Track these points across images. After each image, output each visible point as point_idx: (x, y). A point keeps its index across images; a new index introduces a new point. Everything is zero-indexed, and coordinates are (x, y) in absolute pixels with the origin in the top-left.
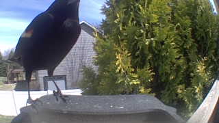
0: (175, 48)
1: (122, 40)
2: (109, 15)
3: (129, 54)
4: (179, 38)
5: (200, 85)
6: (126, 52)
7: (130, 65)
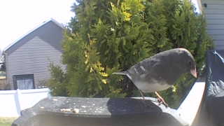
0: (147, 48)
1: (91, 38)
2: (79, 12)
3: (98, 53)
4: (152, 37)
6: (96, 51)
7: (100, 64)
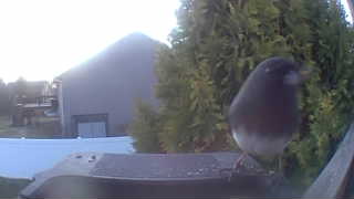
1: (200, 59)
3: (211, 83)
5: (324, 134)
7: (213, 100)
